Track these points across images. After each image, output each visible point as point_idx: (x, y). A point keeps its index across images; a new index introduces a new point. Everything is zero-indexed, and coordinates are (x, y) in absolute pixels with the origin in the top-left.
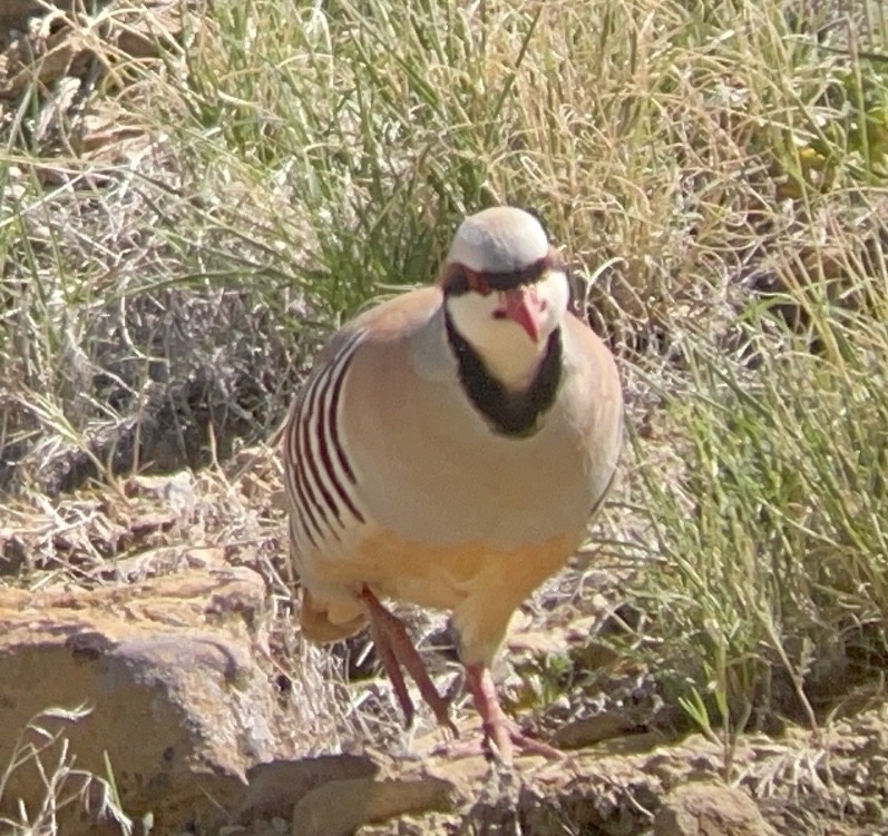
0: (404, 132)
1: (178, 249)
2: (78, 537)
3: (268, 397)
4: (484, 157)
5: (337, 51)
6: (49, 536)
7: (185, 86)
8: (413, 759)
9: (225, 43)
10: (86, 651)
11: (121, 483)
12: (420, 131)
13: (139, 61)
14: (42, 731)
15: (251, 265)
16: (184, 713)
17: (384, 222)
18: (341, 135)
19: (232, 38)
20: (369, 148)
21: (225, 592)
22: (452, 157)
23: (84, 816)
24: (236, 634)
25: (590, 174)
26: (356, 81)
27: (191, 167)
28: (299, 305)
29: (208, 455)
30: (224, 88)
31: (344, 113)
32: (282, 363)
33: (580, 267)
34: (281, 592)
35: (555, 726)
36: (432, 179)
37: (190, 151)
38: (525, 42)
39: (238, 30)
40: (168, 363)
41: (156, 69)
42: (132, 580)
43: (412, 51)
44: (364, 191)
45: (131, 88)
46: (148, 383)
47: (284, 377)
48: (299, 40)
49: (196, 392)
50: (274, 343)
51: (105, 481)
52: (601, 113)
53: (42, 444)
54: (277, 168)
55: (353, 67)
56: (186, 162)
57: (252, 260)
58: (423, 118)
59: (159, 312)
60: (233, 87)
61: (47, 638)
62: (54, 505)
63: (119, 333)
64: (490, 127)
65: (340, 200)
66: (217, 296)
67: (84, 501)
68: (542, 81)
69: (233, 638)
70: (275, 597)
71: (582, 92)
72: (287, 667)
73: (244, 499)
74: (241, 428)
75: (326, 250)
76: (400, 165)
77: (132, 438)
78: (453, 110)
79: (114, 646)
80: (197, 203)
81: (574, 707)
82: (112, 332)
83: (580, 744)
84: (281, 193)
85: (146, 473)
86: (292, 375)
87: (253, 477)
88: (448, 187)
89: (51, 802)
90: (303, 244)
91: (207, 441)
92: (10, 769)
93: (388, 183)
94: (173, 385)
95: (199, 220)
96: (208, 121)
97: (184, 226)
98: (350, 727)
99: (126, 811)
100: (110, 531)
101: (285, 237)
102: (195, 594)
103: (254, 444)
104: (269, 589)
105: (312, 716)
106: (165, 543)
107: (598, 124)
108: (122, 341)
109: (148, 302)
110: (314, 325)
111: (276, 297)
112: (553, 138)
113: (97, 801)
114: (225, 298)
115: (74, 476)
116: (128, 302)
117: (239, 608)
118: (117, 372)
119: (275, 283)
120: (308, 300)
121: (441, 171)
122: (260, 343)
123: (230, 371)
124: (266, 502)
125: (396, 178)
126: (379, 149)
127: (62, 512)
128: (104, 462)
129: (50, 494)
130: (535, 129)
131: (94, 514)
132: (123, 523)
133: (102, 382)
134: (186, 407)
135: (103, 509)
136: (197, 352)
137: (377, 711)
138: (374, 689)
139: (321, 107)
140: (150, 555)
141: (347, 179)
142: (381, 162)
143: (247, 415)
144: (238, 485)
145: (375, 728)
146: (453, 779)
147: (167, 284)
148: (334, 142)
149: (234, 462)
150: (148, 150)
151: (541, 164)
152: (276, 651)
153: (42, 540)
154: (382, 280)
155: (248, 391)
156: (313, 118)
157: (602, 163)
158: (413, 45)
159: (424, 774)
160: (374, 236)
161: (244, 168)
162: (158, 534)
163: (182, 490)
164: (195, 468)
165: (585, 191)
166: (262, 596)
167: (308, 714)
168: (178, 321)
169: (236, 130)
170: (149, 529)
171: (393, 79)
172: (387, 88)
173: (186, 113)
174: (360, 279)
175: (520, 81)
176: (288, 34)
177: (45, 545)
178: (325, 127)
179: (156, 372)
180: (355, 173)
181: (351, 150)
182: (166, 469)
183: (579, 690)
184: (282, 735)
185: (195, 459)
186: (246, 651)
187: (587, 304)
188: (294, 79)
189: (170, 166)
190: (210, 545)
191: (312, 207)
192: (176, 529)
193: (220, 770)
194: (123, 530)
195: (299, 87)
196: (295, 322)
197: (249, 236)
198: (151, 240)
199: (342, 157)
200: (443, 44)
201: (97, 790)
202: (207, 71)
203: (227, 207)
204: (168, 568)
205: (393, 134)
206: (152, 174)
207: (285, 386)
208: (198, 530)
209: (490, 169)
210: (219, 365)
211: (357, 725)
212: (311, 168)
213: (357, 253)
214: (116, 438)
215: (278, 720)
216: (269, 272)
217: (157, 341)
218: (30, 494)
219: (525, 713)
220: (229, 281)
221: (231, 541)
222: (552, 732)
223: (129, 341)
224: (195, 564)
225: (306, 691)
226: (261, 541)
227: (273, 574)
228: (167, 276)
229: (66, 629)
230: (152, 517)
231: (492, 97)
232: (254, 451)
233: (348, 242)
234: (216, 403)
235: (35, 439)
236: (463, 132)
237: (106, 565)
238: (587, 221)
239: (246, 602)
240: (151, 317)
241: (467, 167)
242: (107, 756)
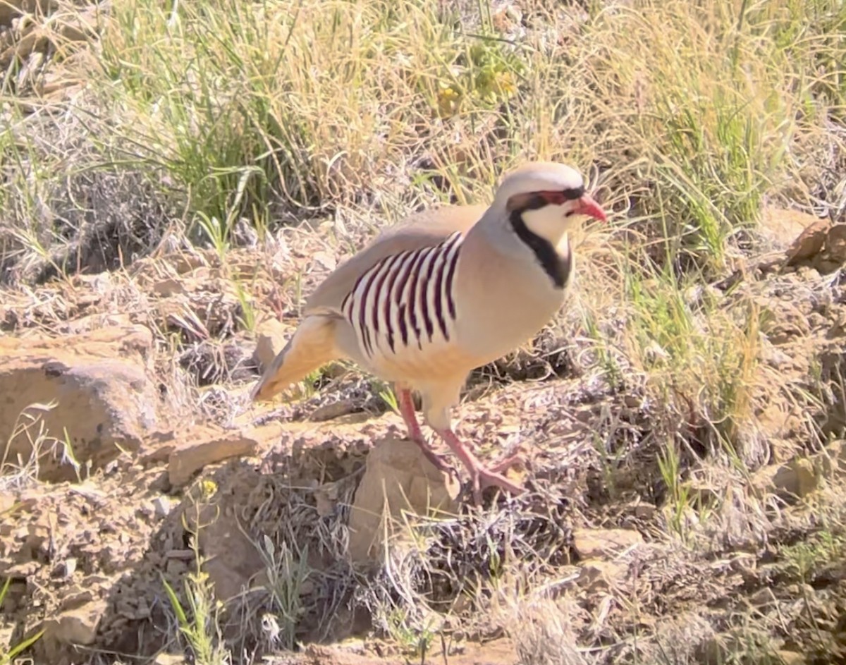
0: (225, 81)
1: (99, 148)
2: (47, 309)
3: (151, 231)
4: (269, 96)
5: (186, 35)
6: (30, 309)
7: (101, 57)
8: (234, 429)
9: (122, 32)
10: (53, 372)
11: (71, 279)
12: (233, 81)
13: (75, 43)
14: (29, 416)
15: (139, 157)
16: (108, 405)
17: (214, 132)
18: (189, 84)
19: (127, 29)
20: (205, 91)
21: (129, 338)
22: (251, 95)
23: (54, 462)
24: (136, 361)
25: (328, 105)
26: (197, 53)
27: (105, 103)
28: (168, 180)
29: (118, 263)
30: (123, 57)
31: (190, 72)
32: (159, 211)
33: (324, 156)
34: (159, 338)
35: (312, 409)
36: (240, 109)
37: (104, 93)
38: (291, 31)
39: (130, 25)
40: (95, 212)
41: (84, 47)
42: (77, 332)
43: (227, 36)
44: (203, 115)
45: (70, 58)
46: (84, 224)
47: (160, 219)
48: (165, 30)
49: (112, 229)
50: (154, 200)
51: (62, 278)
52: (334, 70)
53: (25, 257)
54: (154, 102)
55: (195, 46)
56: (104, 100)
57: (140, 154)
58: (235, 74)
59: (89, 184)
60: (128, 57)
61: (31, 365)
62: (33, 291)
63: (67, 195)
64: (272, 79)
65: (189, 121)
66: (122, 175)
67: (50, 289)
68: (300, 53)
69: (134, 367)
70: (157, 341)
71: (322, 58)
72: (165, 380)
73: (139, 286)
74: (137, 248)
75: (182, 148)
76: (222, 101)
77: (76, 254)
78: (251, 70)
79: (68, 369)
80: (109, 123)
81: (323, 399)
82: (63, 195)
83: (326, 419)
84: (156, 117)
85: (84, 273)
86: (165, 218)
87: (144, 274)
88: (249, 113)
89: (36, 455)
90: (169, 144)
91: (118, 256)
92: (13, 436)
93: (216, 111)
94: (100, 224)
95: (111, 133)
96: (115, 77)
97: (103, 136)
98: (199, 411)
99: (77, 458)
100: (65, 306)
101: (159, 141)
102: (113, 340)
103: (144, 256)
104: (154, 337)
105: (178, 406)
106: (96, 312)
107: (332, 76)
108: (70, 202)
109: (83, 179)
110: (176, 190)
111: (154, 175)
112: (307, 85)
113: (60, 455)
114: (126, 176)
115: (46, 275)
116: (72, 178)
117: (137, 347)
118: (67, 218)
119: (154, 168)
120: (172, 177)
121: (245, 104)
122: (146, 201)
123: (130, 216)
124: (151, 289)
125: (221, 108)
126: (211, 91)
127: (38, 295)
128: (61, 268)
129: (31, 286)
130: (297, 79)
131: (56, 296)
132: (72, 301)
133: (58, 223)
134: (106, 237)
135: (61, 293)
136: (112, 206)
137: (214, 403)
138: (212, 390)
139: (177, 68)
140: (87, 319)
141: (193, 109)
142: (212, 99)
143: (140, 241)
144: (136, 279)
145: (214, 412)
146: (255, 439)
147: (92, 168)
148: (186, 88)
149: (133, 266)
150: (81, 93)
151: (301, 99)
152: (159, 371)
153: (27, 311)
154: (214, 165)
155: (141, 228)
156: (174, 75)
157: (334, 99)
158: (227, 32)
159: (241, 437)
160: (210, 140)
161: (136, 102)
162: (92, 307)
163: (105, 283)
164: (112, 270)
165: (326, 115)
166: (150, 340)
167: (176, 405)
168: (100, 188)
169: (130, 81)
170: (87, 304)
171: (217, 52)
172: (214, 57)
173: (102, 73)
174: (201, 163)
175: (288, 53)
176: (158, 27)
177: (28, 314)
178: (180, 80)
179: (89, 217)
180: (197, 104)
181: (195, 92)
182: (96, 271)
183: (325, 389)
184: (163, 416)
185: (110, 263)
186: (142, 371)
187: (328, 177)
188: (162, 52)
189: (94, 103)
190: (121, 313)
191: (175, 124)
192: (102, 304)
193: (128, 436)
194: (72, 305)
195: (165, 57)
196: (165, 189)
197: (139, 141)
198: (84, 145)
199: (189, 97)
200: (244, 32)
201: (61, 447)
202: (113, 48)
203: (125, 125)
204: (98, 326)
205: (218, 83)
206: (83, 107)
207: (161, 224)
208: (114, 304)
209: (273, 103)
210: (125, 214)
211: (204, 411)
212: (172, 103)
213: (199, 150)
214: (67, 255)
215: (160, 409)
216: (150, 161)
217: (90, 200)
218: (20, 286)
219: (296, 402)
220: (128, 167)
221: (132, 310)
222: (311, 413)
223: (73, 200)
224: (112, 323)
225: (175, 393)
226: (149, 310)
227: (156, 329)
228: (93, 164)
229: (42, 360)
230: (89, 298)
231: (273, 62)
232: (144, 261)
233: (194, 144)
234: (122, 234)
235: (22, 254)
236: (257, 82)
237: (63, 325)
238: (327, 131)
239: (141, 344)
240: (85, 187)
241: (260, 102)
242: (65, 429)
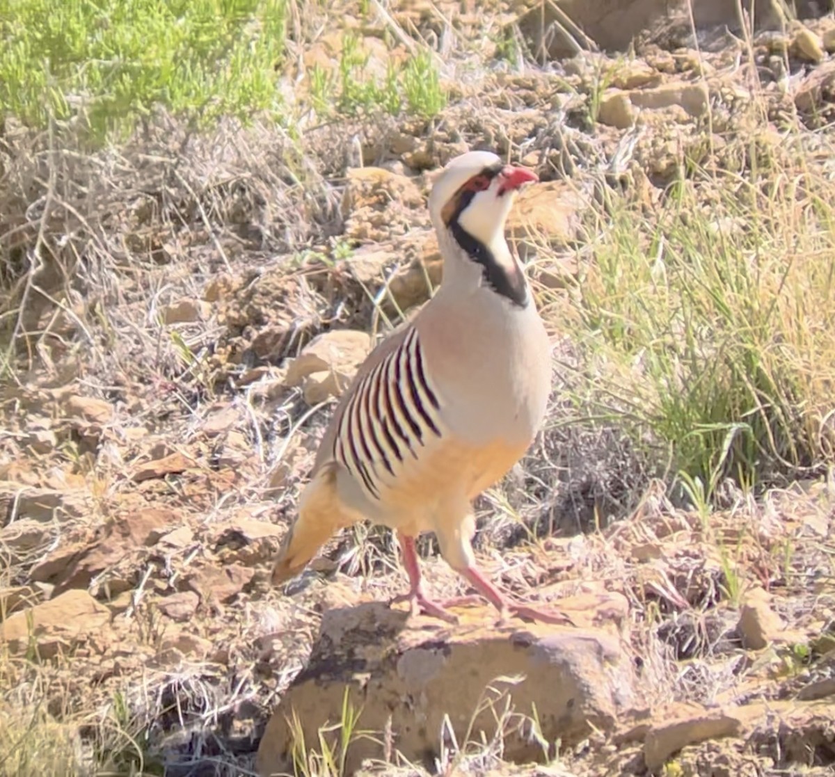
0: (711, 333)
1: (575, 403)
2: (516, 574)
3: (630, 491)
4: (759, 348)
5: (671, 285)
6: (499, 575)
7: (580, 305)
8: (715, 706)
9: (604, 279)
10: (521, 643)
11: (542, 542)
12: (720, 332)
13: (553, 290)
14: (495, 690)
15: (618, 412)
16: (579, 679)
17: (699, 386)
18: (672, 334)
19: (608, 276)
20: (689, 342)
21: (604, 607)
22: (740, 348)
23: (520, 740)
24: (610, 632)
25: (822, 358)
26: (682, 302)
27: (584, 354)
28: (648, 436)
29: (593, 526)
30: (603, 306)
31: (674, 322)
32: (638, 470)
33: (816, 413)
34: (637, 607)
35: (800, 687)
36: (727, 361)
37: (583, 345)
38: (783, 279)
39: (611, 272)
40: (569, 470)
41: (562, 295)
42: (548, 600)
43: (715, 285)
44: (686, 368)
45: (548, 307)
46: (558, 483)
47: (639, 479)
48: (648, 278)
49: (587, 489)
50: (633, 458)
51: (532, 541)
52: (828, 321)
53: (495, 519)
54: (635, 354)
55: (680, 295)
56: (580, 351)
57: (619, 409)
58: (722, 324)
59: (564, 440)
60: (608, 306)
61: (498, 635)
62: (502, 555)
63: (540, 452)
64: (762, 330)
65: (672, 373)
66: (599, 431)
67: (519, 553)
68: (793, 302)
69: (609, 637)
70: (634, 611)
71: (817, 309)
72: (641, 652)
73: (615, 551)
74: (613, 510)
75: (664, 404)
76: (708, 352)
77: (548, 515)
78: (740, 320)
79: (537, 640)
80: (587, 375)
81: (812, 675)
82: (536, 452)
83: (816, 697)
84: (637, 369)
85: (557, 536)
86: (644, 478)
87: (621, 538)
88: (736, 366)
89: (500, 732)
90: (651, 398)
91: (593, 517)
92: (477, 712)
93: (701, 363)
94: (573, 484)
95: (588, 385)
96: (594, 326)
97: (578, 391)
98: (678, 688)
99: (545, 737)
100: (535, 572)
101: (640, 395)
102: (586, 608)
103: (622, 519)
104: (630, 605)
105: (656, 681)
106: (568, 578)
107: (827, 328)
108: (543, 459)
109: (558, 435)
110: (657, 448)
111: (633, 431)
112: (800, 336)
113: (527, 732)
114: (604, 432)
115: (515, 538)
116: (546, 434)
117: (613, 617)
118: (539, 476)
119: (633, 423)
120: (653, 433)
121: (733, 356)
122: (624, 459)
123: (606, 475)
124: (628, 553)
125: (706, 360)
126: (696, 343)
127: (506, 559)
128: (532, 530)
129: (499, 549)
130: (788, 331)
131: (526, 561)
132: (542, 566)
133: (530, 482)
134: (581, 497)
135: (531, 558)
136: (587, 464)
137: (694, 678)
138: (692, 665)
139: (662, 318)
140: (559, 586)
141: (676, 361)
142: (697, 350)
143: (617, 502)
144: (612, 543)
145: (693, 688)
146: (739, 718)
147: (569, 423)
148: (668, 339)
149: (609, 529)
150: (557, 344)
151: (793, 352)
152: (635, 643)
153: (494, 576)
154: (698, 421)
155: (618, 489)
156: (656, 324)
157: (829, 351)
158: (715, 280)
159: (722, 716)
160: (693, 394)
161: (615, 354)
162: (564, 572)
163: (578, 546)
164: (586, 532)
165: (819, 368)
166: (626, 609)
167: (653, 680)
168: (575, 445)
169: (611, 332)
170: (558, 570)
171: (704, 300)
172: (700, 307)
173: (581, 322)
174: (684, 420)
175: (780, 302)
176: (641, 275)
177: (496, 580)
178: (663, 329)
179: (562, 476)
180: (681, 357)
181: (678, 343)
182: (568, 534)
183: (814, 666)
184: (638, 692)
185: (585, 526)
186: (617, 643)
187: (820, 435)
188: (645, 302)
189: (571, 353)
190: (595, 579)
191: (656, 378)
192: (575, 569)
193: (601, 713)
194: (542, 570)
195: (647, 307)
196: (645, 445)
197: (618, 395)
198: (559, 398)
199: (673, 348)
200: (733, 280)
201: (527, 723)
202: (594, 296)
203: (604, 378)
204: (569, 593)
205: (704, 333)
206: (560, 358)
207: (639, 485)
208: (588, 570)
209: (762, 355)
210: (601, 472)
211: (682, 687)
212: (654, 354)
213: (682, 405)
214: (538, 516)
215: (635, 684)
216: (629, 416)
217: (563, 457)
218: (488, 549)
219: (783, 679)
220: (606, 422)
221: (607, 577)
222: (799, 690)
223: (546, 457)
224: (585, 590)
225: (653, 666)
226: (625, 577)
227: (633, 596)
228: (569, 418)
229: (509, 629)
230: (561, 562)
231: (763, 312)
232: (622, 523)
233: (677, 399)
234: (599, 494)
235: (491, 515)
236: (746, 333)
237: (531, 591)
238: (821, 386)
239: (617, 614)
240: (559, 443)
241: (748, 354)
242: (533, 705)
